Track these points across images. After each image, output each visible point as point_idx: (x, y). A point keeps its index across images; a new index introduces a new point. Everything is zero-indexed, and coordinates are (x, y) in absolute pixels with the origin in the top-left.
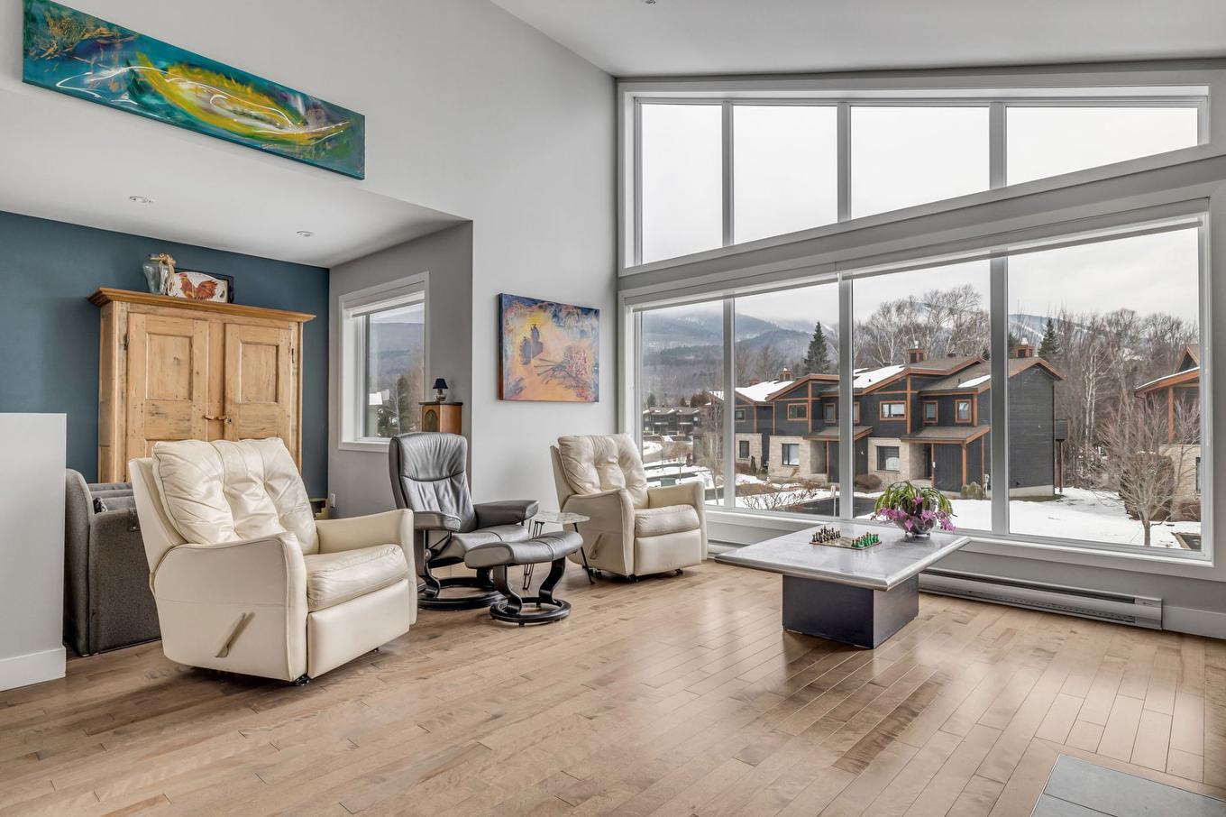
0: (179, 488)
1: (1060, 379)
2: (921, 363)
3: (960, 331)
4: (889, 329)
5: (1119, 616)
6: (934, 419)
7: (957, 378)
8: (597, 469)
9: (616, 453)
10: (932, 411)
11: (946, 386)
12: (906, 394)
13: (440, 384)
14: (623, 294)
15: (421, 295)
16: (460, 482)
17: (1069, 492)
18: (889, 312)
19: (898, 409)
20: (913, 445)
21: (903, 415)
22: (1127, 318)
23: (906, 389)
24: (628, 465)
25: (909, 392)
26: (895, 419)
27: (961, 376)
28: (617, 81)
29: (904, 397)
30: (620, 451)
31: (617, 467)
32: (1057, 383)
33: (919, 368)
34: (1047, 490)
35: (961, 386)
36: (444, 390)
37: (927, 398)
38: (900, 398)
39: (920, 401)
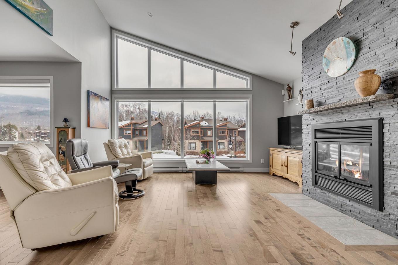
0: (32, 165)
1: (163, 126)
2: (134, 120)
3: (141, 113)
4: (124, 111)
5: (237, 171)
6: (138, 134)
7: (143, 124)
8: (120, 149)
9: (124, 144)
10: (137, 132)
11: (141, 126)
12: (131, 128)
13: (66, 120)
14: (114, 96)
15: (49, 85)
16: (87, 156)
17: (164, 151)
18: (123, 106)
19: (129, 132)
20: (133, 141)
21: (130, 134)
22: (173, 113)
23: (131, 127)
24: (127, 148)
25: (132, 128)
26: (129, 134)
27: (144, 124)
28: (112, 28)
29: (130, 129)
30: (125, 143)
31: (124, 148)
32: (162, 127)
33: (133, 121)
34: (161, 151)
35: (144, 127)
36: (67, 123)
37: (136, 129)
38: (129, 129)
39: (134, 130)
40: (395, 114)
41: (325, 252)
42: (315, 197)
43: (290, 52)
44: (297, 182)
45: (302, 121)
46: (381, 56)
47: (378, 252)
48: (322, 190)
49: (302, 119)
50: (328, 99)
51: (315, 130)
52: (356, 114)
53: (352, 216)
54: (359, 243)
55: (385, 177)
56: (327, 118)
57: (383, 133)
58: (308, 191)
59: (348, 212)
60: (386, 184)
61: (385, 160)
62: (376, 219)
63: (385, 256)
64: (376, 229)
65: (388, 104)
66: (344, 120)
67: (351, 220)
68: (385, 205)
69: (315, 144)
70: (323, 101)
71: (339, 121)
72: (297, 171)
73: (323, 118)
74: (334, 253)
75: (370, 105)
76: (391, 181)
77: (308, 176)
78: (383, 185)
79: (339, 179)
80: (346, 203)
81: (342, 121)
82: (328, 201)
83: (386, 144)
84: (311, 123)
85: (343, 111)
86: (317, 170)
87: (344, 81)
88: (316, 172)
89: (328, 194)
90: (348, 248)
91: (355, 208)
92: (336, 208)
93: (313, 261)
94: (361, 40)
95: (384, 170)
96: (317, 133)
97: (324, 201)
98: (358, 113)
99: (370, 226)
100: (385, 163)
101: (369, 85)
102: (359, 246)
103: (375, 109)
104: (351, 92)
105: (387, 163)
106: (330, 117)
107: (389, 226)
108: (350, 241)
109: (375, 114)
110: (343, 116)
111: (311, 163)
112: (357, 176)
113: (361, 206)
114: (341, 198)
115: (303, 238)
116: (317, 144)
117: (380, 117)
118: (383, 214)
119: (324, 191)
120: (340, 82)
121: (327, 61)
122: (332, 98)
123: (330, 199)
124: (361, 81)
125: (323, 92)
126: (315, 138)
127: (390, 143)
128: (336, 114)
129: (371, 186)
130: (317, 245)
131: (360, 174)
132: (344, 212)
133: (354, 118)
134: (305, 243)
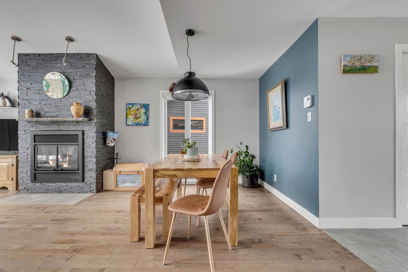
40: (89, 129)
41: (67, 212)
42: (34, 191)
43: (11, 61)
44: (6, 186)
45: (18, 127)
46: (83, 96)
47: (88, 200)
48: (41, 183)
49: (19, 125)
50: (47, 112)
51: (34, 135)
52: (69, 127)
53: (66, 193)
54: (79, 201)
55: (85, 162)
56: (46, 127)
57: (84, 139)
58: (26, 188)
59: (63, 191)
60: (85, 166)
61: (85, 153)
62: (80, 187)
63: (91, 200)
64: (80, 193)
65: (86, 123)
66: (61, 130)
67: (66, 195)
68: (85, 178)
69: (35, 147)
70: (42, 113)
71: (57, 130)
72: (6, 176)
73: (43, 127)
74: (72, 210)
75: (77, 122)
76: (88, 164)
77: (25, 175)
78: (84, 167)
79: (57, 170)
80: (62, 186)
81: (59, 130)
82: (47, 189)
83: (85, 145)
84: (29, 129)
85: (60, 123)
86: (36, 168)
87: (61, 103)
88: (36, 170)
89: (47, 185)
90: (76, 205)
91: (68, 186)
92: (54, 192)
93: (65, 217)
94: (71, 81)
95: (85, 159)
96: (36, 138)
97: (43, 191)
98: (70, 126)
99: (77, 193)
100: (85, 155)
101: (79, 111)
102: (79, 202)
103: (80, 125)
104: (66, 112)
105: (86, 155)
106: (49, 127)
107: (87, 188)
108: (74, 202)
109: (80, 128)
110: (60, 127)
111: (29, 164)
112: (65, 166)
113: (72, 183)
114: (59, 183)
115: (50, 213)
116: (36, 147)
117: (83, 129)
118: (84, 183)
119: (43, 184)
120: (58, 103)
121: (47, 84)
122: (50, 112)
123: (49, 188)
124: (75, 108)
125: (42, 106)
126: (35, 142)
127: (88, 144)
128: (55, 125)
129: (78, 169)
130: (61, 211)
131: (67, 164)
132: (60, 192)
133: (67, 129)
134: (53, 214)
